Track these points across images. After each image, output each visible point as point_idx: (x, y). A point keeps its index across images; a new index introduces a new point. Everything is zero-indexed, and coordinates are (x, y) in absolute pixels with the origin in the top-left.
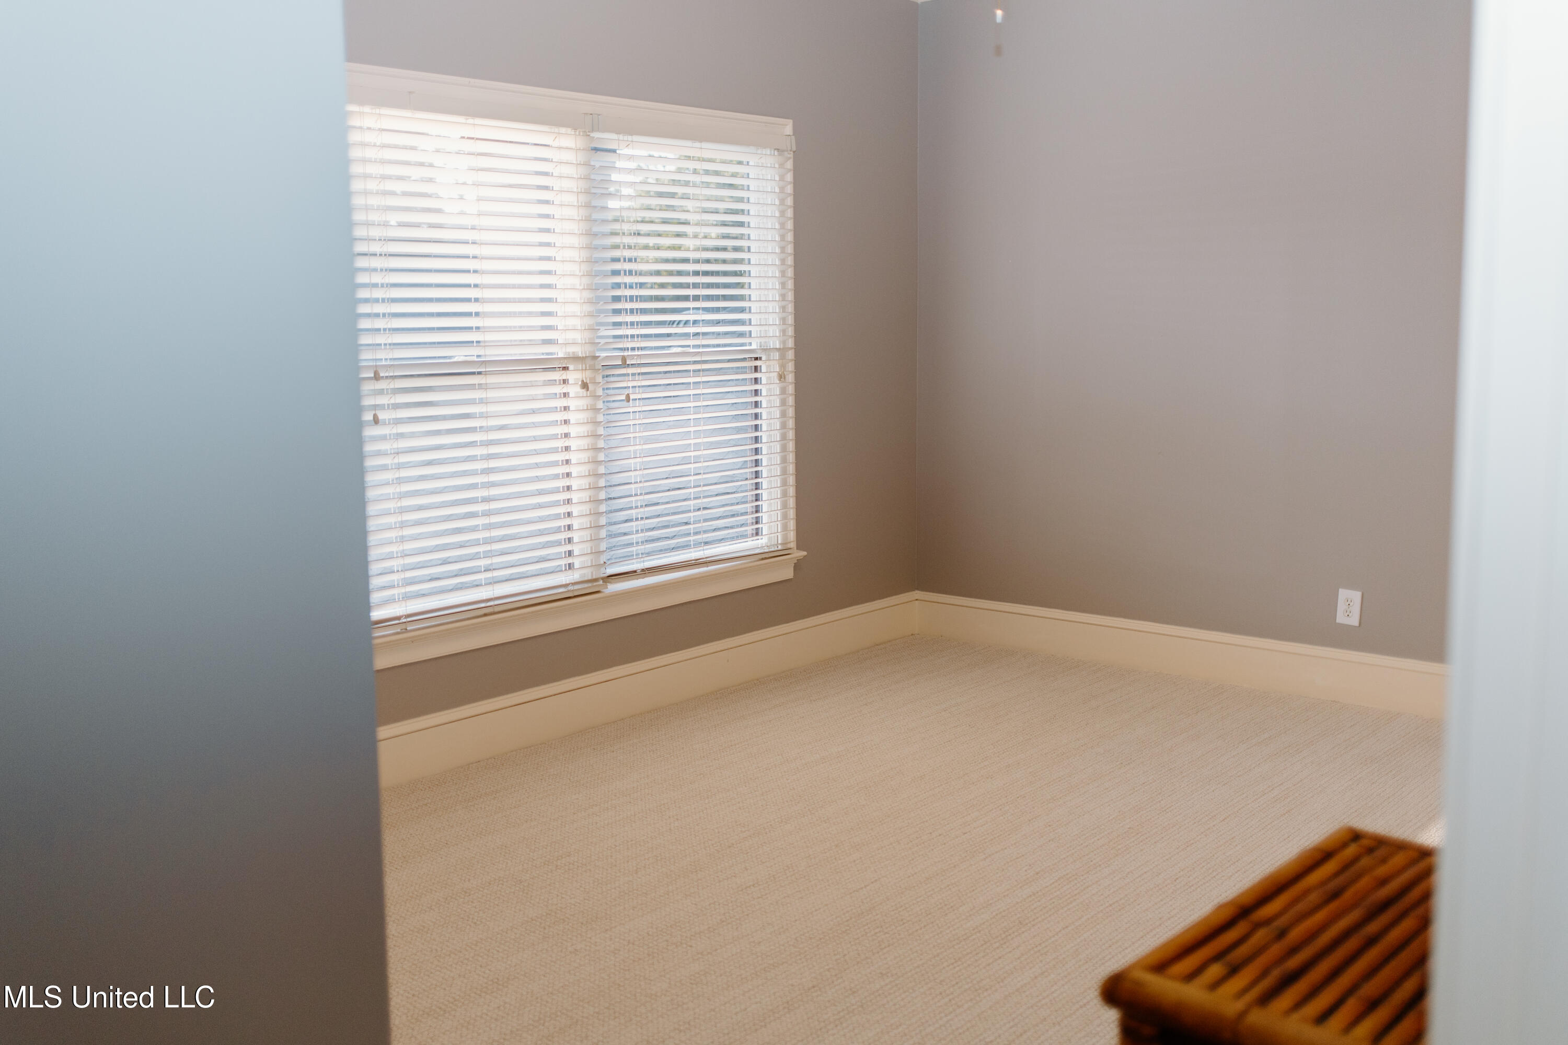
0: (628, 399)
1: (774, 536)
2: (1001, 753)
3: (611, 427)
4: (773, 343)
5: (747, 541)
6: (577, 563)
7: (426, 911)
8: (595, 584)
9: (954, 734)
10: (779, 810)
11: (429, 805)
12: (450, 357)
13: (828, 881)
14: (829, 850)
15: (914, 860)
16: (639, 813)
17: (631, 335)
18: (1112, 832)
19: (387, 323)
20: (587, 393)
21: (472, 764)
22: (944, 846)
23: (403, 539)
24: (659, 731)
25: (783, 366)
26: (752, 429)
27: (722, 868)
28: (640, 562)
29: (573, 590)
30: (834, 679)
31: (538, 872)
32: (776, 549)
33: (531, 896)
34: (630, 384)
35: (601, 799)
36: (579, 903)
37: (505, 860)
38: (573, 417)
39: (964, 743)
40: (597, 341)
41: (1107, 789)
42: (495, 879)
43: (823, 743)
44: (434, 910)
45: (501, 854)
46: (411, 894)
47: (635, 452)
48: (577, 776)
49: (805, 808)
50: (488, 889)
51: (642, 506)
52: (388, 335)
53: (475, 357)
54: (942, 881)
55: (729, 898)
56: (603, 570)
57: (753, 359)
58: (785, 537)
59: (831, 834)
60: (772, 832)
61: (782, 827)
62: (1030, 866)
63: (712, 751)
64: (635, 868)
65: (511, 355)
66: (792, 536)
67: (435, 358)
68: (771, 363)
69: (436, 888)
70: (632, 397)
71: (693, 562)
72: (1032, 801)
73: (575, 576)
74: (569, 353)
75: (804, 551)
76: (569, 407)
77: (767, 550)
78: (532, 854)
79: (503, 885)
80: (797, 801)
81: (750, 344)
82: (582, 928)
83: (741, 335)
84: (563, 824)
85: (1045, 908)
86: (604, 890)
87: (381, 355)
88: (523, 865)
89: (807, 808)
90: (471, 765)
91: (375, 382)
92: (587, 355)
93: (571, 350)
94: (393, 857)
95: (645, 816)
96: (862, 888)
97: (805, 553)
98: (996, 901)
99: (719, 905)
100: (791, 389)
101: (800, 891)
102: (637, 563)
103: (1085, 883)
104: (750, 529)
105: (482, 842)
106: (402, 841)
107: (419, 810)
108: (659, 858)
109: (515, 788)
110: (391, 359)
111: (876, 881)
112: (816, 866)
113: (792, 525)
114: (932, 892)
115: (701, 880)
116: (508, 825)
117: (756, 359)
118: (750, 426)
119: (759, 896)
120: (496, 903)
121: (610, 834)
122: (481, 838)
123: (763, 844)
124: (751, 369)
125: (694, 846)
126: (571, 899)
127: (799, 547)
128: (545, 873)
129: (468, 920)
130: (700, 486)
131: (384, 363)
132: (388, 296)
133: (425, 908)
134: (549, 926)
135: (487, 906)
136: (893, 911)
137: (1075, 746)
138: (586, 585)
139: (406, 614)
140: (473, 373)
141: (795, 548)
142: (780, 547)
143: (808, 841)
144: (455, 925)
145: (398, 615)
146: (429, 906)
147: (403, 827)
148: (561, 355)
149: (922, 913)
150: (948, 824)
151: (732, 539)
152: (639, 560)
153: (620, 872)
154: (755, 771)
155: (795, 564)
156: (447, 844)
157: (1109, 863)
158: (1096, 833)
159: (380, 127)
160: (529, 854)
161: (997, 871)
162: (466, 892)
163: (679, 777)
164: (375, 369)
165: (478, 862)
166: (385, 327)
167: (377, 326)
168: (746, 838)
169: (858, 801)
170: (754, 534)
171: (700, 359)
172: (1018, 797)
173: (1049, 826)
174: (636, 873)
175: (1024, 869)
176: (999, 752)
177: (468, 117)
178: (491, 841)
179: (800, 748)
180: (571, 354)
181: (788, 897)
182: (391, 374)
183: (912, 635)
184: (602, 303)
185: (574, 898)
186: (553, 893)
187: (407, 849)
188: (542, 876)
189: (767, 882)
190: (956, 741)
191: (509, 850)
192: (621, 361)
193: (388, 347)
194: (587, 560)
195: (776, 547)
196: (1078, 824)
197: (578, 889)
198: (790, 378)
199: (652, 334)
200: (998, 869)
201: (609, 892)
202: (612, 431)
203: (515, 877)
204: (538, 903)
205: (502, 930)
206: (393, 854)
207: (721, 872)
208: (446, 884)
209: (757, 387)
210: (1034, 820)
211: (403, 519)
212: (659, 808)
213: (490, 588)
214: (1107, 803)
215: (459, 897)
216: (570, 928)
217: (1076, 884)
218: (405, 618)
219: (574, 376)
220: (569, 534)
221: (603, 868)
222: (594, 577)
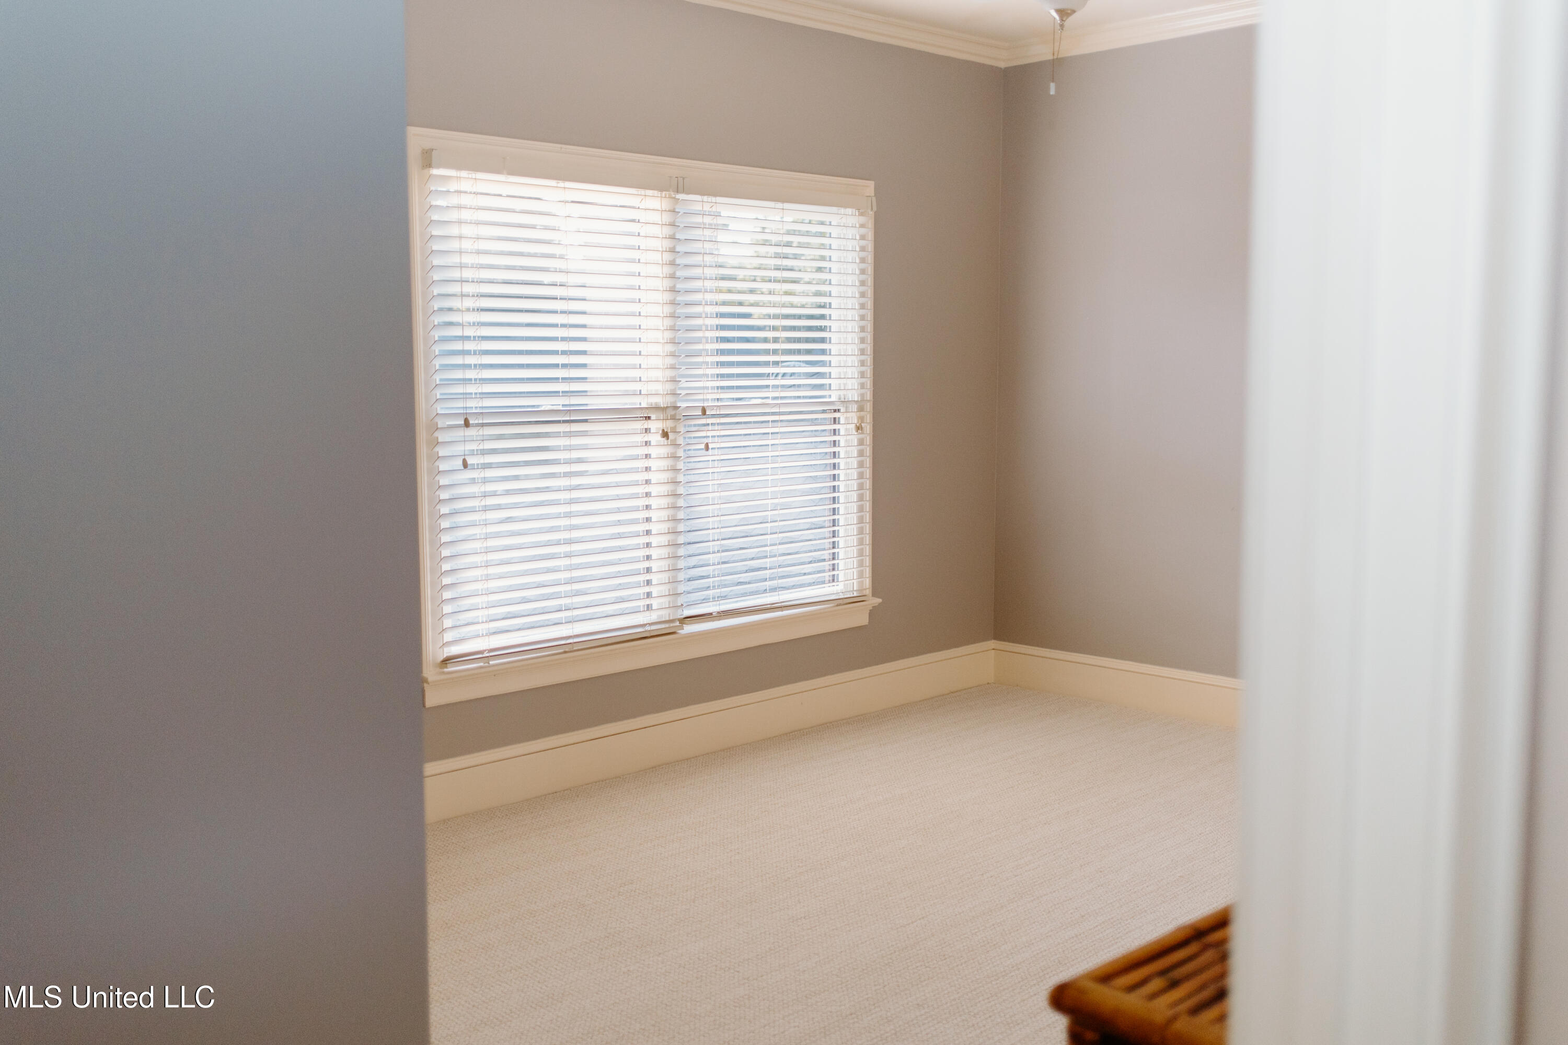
0: (707, 448)
1: (850, 583)
2: (1061, 800)
3: (691, 474)
4: (852, 395)
5: (824, 587)
6: (655, 603)
7: (492, 930)
8: (672, 625)
9: (1018, 781)
10: (837, 848)
11: (504, 831)
12: (538, 406)
13: (877, 916)
14: (881, 887)
15: (963, 900)
16: (702, 846)
17: (711, 387)
18: (1162, 880)
19: (478, 373)
20: (668, 443)
21: (549, 794)
22: (993, 887)
23: (488, 578)
24: (729, 769)
25: (861, 419)
26: (830, 478)
27: (776, 900)
28: (716, 605)
29: (649, 631)
30: (906, 724)
31: (600, 897)
32: (852, 595)
33: (592, 920)
34: (710, 434)
35: (668, 831)
36: (636, 928)
37: (571, 885)
38: (654, 464)
39: (1026, 789)
40: (678, 392)
41: (1164, 838)
42: (560, 903)
43: (888, 786)
44: (499, 929)
45: (568, 879)
46: (480, 914)
47: (713, 499)
48: (647, 809)
49: (863, 846)
50: (552, 912)
51: (718, 551)
52: (478, 385)
53: (561, 406)
54: (988, 920)
55: (779, 928)
56: (680, 611)
57: (833, 411)
58: (861, 583)
59: (885, 871)
60: (828, 867)
61: (838, 864)
62: (1076, 909)
63: (779, 790)
64: (693, 897)
65: (597, 404)
66: (868, 583)
67: (524, 406)
68: (849, 415)
69: (504, 909)
70: (711, 446)
71: (769, 606)
72: (1086, 847)
73: (653, 617)
74: (652, 403)
75: (879, 598)
76: (650, 455)
77: (842, 597)
78: (597, 880)
79: (566, 908)
80: (855, 840)
81: (830, 396)
82: (637, 950)
83: (820, 387)
84: (629, 853)
85: (1085, 949)
86: (662, 916)
87: (471, 403)
88: (587, 891)
89: (865, 847)
90: (548, 796)
91: (465, 428)
92: (669, 405)
93: (654, 400)
94: (466, 879)
95: (708, 848)
96: (909, 924)
97: (880, 600)
98: (1038, 941)
99: (770, 934)
100: (868, 440)
101: (848, 925)
102: (713, 605)
103: (1128, 927)
104: (827, 576)
105: (551, 868)
106: (477, 864)
107: (495, 836)
108: (717, 889)
109: (587, 818)
110: (480, 407)
111: (923, 918)
112: (867, 902)
113: (868, 572)
114: (976, 931)
115: (754, 910)
116: (577, 853)
117: (835, 411)
118: (829, 476)
119: (809, 927)
120: (559, 924)
121: (673, 864)
122: (550, 863)
123: (819, 880)
124: (831, 420)
125: (751, 878)
126: (629, 923)
127: (875, 594)
128: (607, 899)
129: (530, 940)
130: (776, 533)
131: (474, 411)
132: (479, 349)
133: (491, 926)
134: (606, 948)
135: (550, 927)
136: (937, 946)
137: (1136, 796)
138: (663, 626)
139: (489, 648)
140: (559, 422)
141: (871, 595)
142: (855, 594)
143: (863, 877)
144: (519, 943)
145: (482, 649)
146: (496, 924)
147: (478, 851)
148: (644, 405)
149: (964, 950)
150: (1001, 866)
151: (810, 585)
152: (715, 603)
153: (678, 900)
154: (819, 809)
155: (870, 610)
156: (518, 868)
157: (1155, 909)
158: (1145, 880)
159: (475, 191)
160: (594, 881)
161: (1044, 913)
162: (531, 914)
163: (744, 813)
164: (465, 417)
165: (545, 886)
166: (476, 377)
167: (468, 376)
168: (802, 872)
169: (915, 841)
170: (831, 581)
171: (778, 411)
172: (1073, 843)
173: (1101, 872)
174: (694, 902)
175: (1069, 912)
176: (1059, 800)
177: (559, 181)
178: (560, 867)
179: (864, 789)
180: (653, 404)
181: (837, 929)
182: (481, 422)
183: (988, 683)
184: (683, 356)
185: (633, 923)
186: (613, 918)
187: (480, 872)
188: (604, 901)
189: (818, 915)
190: (1018, 787)
191: (576, 876)
192: (701, 411)
193: (478, 396)
194: (665, 601)
195: (852, 593)
196: (1129, 871)
197: (637, 914)
198: (868, 428)
199: (734, 386)
200: (1044, 911)
201: (666, 918)
202: (692, 478)
203: (579, 901)
204: (598, 926)
205: (562, 950)
206: (466, 876)
207: (775, 904)
208: (514, 906)
209: (836, 438)
210: (1086, 865)
211: (489, 559)
212: (722, 841)
213: (569, 626)
214: (1160, 851)
215: (525, 917)
216: (626, 951)
217: (1119, 927)
218: (488, 652)
219: (656, 425)
220: (648, 577)
221: (663, 896)
222: (671, 618)
